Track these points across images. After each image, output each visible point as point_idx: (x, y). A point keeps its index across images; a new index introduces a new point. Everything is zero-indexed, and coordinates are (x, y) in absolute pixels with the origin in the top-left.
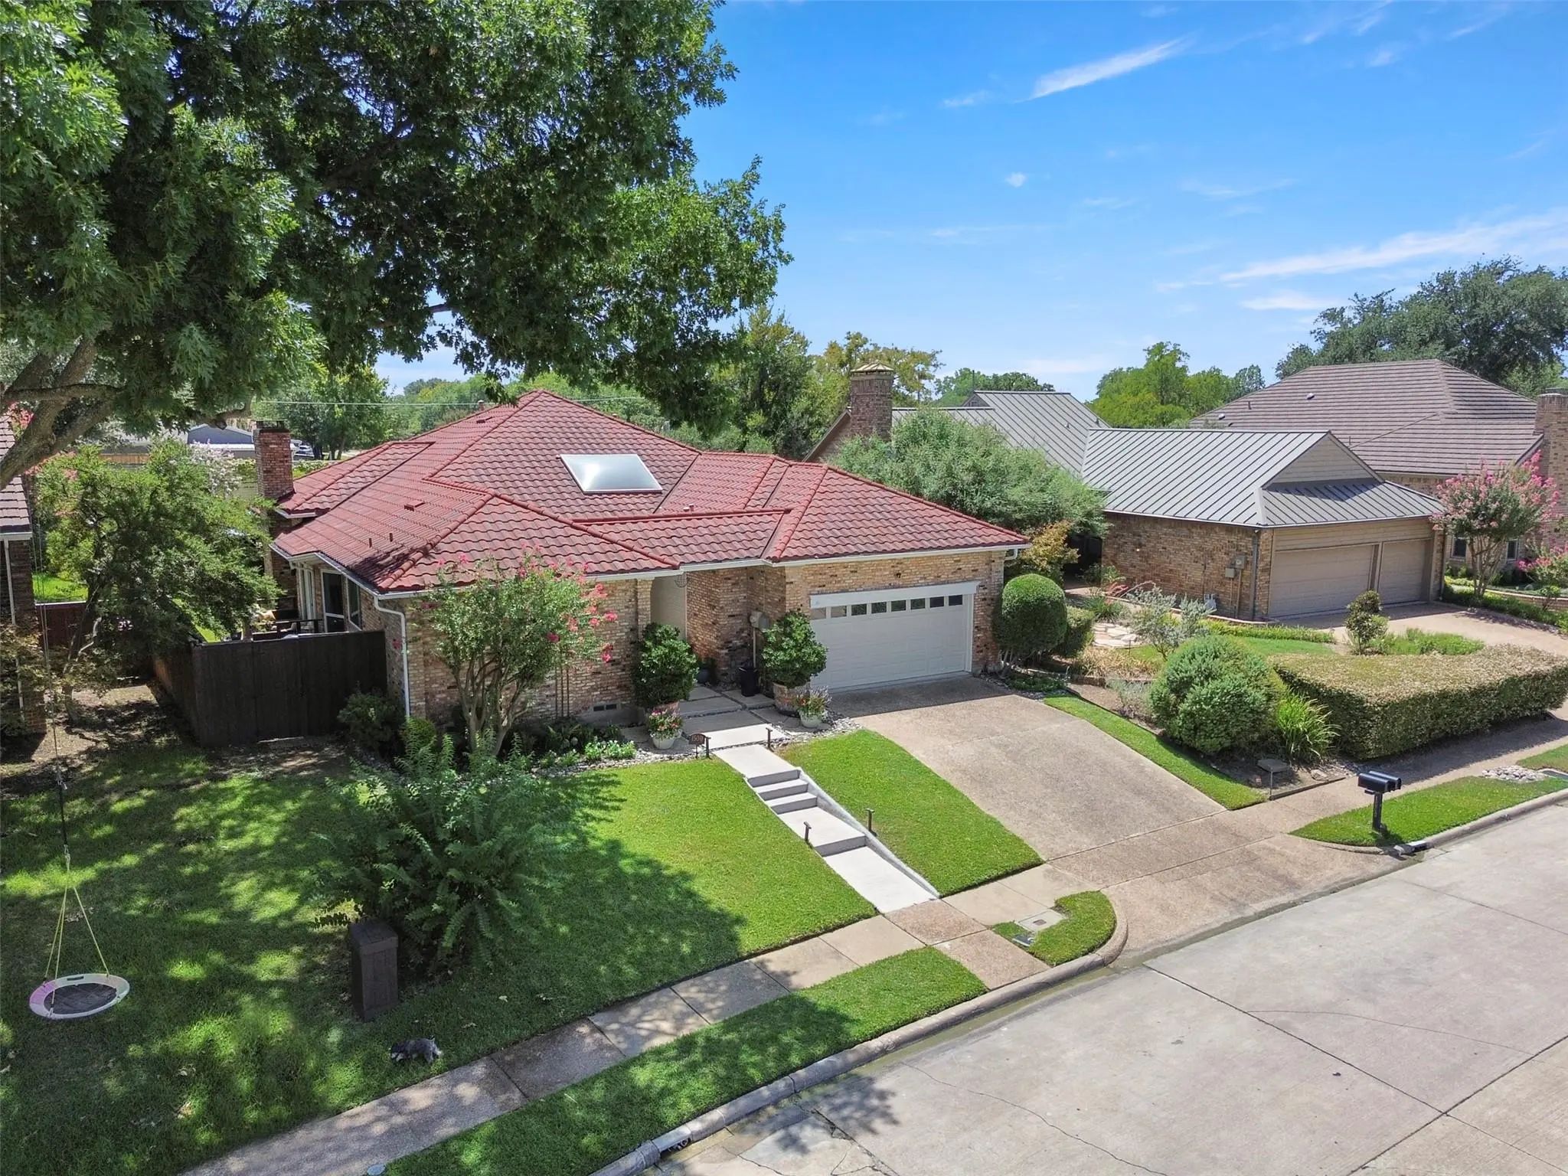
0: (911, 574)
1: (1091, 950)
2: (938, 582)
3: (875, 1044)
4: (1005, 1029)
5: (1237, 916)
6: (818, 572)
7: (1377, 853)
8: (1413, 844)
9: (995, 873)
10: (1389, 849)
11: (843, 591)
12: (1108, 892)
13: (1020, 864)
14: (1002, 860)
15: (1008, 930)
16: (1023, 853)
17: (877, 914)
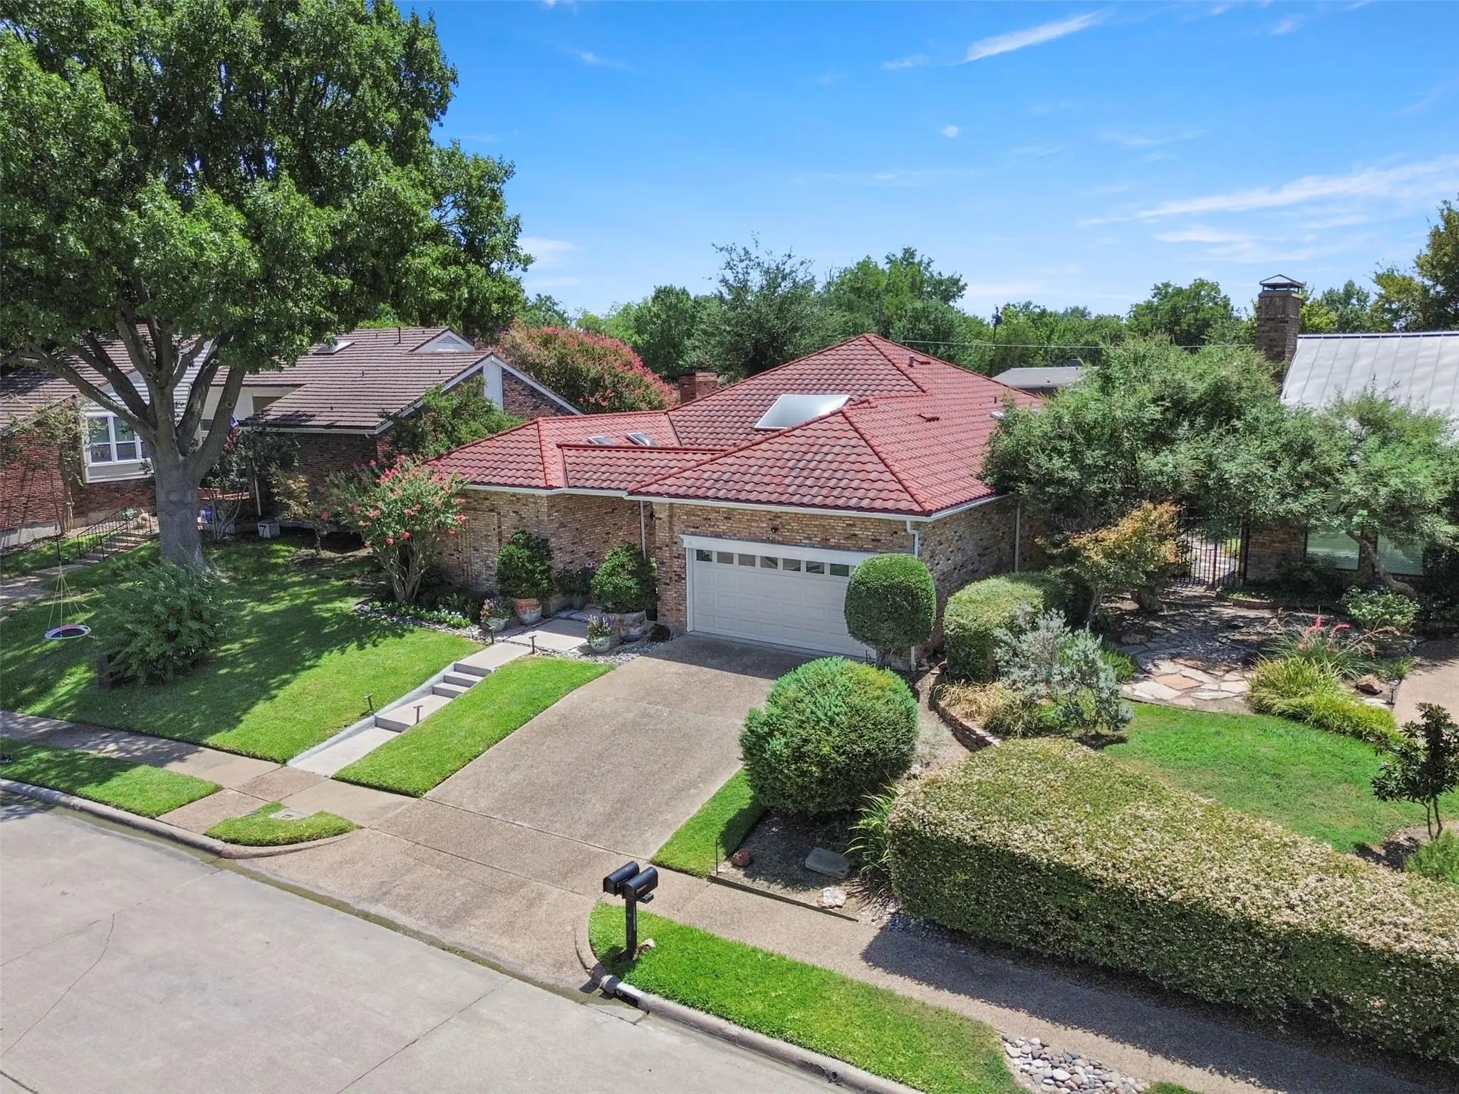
0: (791, 530)
2: (825, 544)
6: (693, 512)
7: (586, 966)
8: (623, 986)
9: (374, 782)
10: (600, 972)
12: (363, 832)
13: (397, 786)
14: (393, 777)
15: (269, 808)
16: (413, 781)
17: (283, 763)
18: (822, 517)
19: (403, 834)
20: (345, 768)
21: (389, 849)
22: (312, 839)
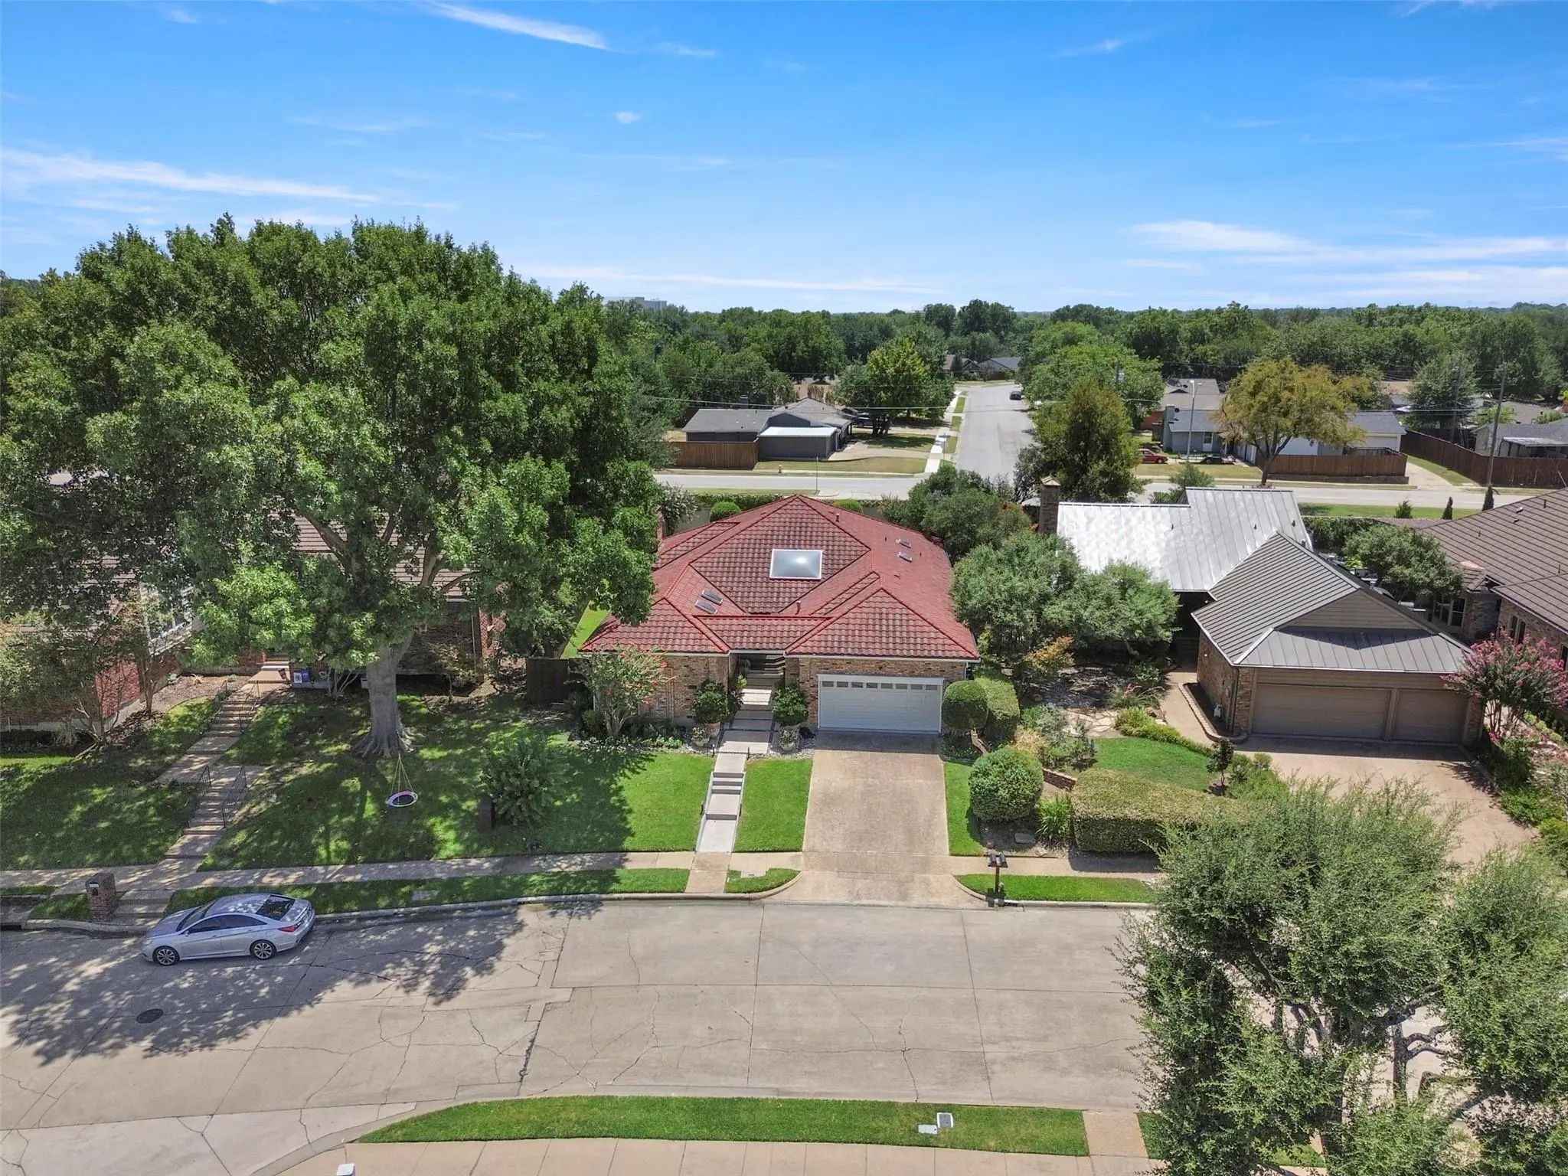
0: (891, 669)
1: (750, 892)
3: (617, 895)
6: (825, 662)
7: (981, 899)
8: (1008, 901)
9: (767, 849)
10: (992, 900)
11: (841, 674)
12: (804, 873)
13: (786, 848)
14: (777, 843)
15: (733, 874)
16: (792, 843)
17: (694, 850)
18: (910, 661)
19: (824, 869)
20: (737, 845)
21: (829, 877)
22: (786, 881)
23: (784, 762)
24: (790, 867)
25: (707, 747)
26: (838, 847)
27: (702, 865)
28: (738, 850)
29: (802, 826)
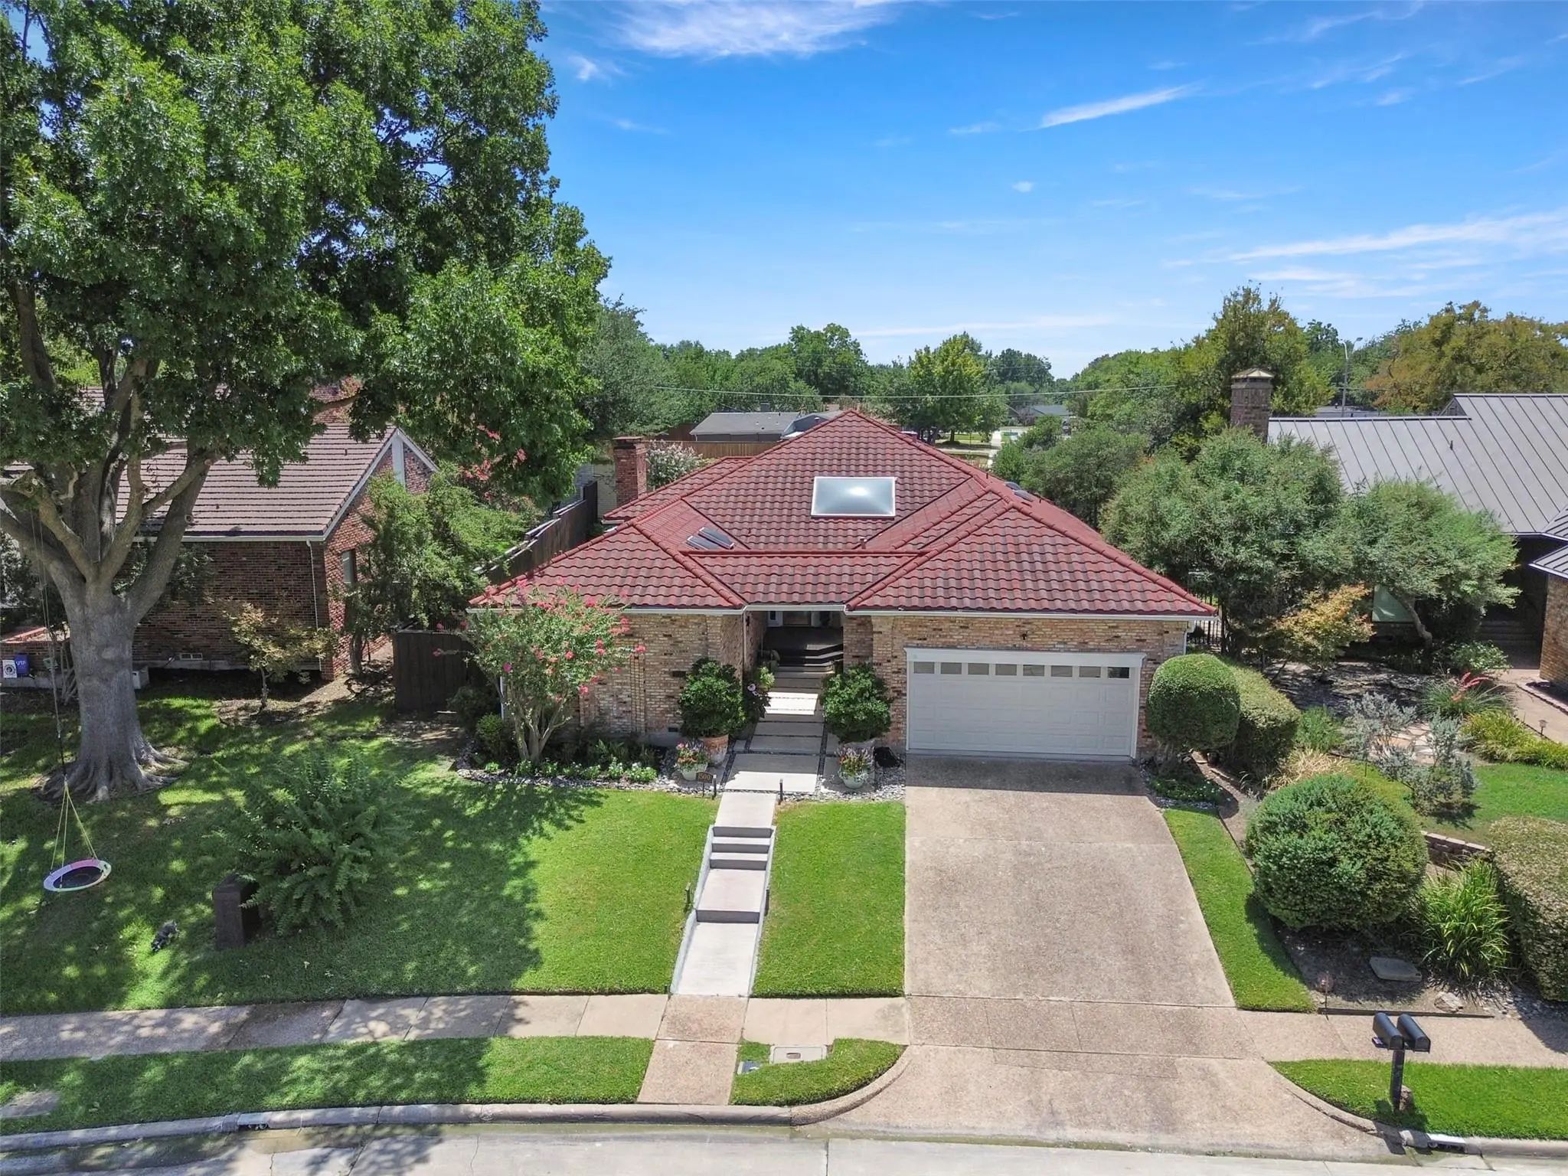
0: (1044, 636)
1: (791, 1103)
2: (1083, 648)
3: (476, 1109)
4: (598, 1144)
5: (1032, 1133)
6: (920, 623)
7: (1364, 1130)
8: (1434, 1137)
9: (827, 989)
10: (1390, 1132)
11: (949, 647)
12: (914, 1050)
13: (865, 988)
14: (847, 979)
15: (752, 1051)
16: (880, 979)
17: (666, 992)
18: (1082, 621)
19: (960, 1041)
20: (759, 981)
21: (974, 1063)
22: (878, 1074)
23: (849, 807)
24: (880, 1036)
25: (703, 780)
26: (983, 986)
27: (682, 1027)
28: (761, 992)
29: (898, 937)
